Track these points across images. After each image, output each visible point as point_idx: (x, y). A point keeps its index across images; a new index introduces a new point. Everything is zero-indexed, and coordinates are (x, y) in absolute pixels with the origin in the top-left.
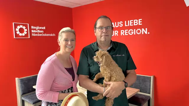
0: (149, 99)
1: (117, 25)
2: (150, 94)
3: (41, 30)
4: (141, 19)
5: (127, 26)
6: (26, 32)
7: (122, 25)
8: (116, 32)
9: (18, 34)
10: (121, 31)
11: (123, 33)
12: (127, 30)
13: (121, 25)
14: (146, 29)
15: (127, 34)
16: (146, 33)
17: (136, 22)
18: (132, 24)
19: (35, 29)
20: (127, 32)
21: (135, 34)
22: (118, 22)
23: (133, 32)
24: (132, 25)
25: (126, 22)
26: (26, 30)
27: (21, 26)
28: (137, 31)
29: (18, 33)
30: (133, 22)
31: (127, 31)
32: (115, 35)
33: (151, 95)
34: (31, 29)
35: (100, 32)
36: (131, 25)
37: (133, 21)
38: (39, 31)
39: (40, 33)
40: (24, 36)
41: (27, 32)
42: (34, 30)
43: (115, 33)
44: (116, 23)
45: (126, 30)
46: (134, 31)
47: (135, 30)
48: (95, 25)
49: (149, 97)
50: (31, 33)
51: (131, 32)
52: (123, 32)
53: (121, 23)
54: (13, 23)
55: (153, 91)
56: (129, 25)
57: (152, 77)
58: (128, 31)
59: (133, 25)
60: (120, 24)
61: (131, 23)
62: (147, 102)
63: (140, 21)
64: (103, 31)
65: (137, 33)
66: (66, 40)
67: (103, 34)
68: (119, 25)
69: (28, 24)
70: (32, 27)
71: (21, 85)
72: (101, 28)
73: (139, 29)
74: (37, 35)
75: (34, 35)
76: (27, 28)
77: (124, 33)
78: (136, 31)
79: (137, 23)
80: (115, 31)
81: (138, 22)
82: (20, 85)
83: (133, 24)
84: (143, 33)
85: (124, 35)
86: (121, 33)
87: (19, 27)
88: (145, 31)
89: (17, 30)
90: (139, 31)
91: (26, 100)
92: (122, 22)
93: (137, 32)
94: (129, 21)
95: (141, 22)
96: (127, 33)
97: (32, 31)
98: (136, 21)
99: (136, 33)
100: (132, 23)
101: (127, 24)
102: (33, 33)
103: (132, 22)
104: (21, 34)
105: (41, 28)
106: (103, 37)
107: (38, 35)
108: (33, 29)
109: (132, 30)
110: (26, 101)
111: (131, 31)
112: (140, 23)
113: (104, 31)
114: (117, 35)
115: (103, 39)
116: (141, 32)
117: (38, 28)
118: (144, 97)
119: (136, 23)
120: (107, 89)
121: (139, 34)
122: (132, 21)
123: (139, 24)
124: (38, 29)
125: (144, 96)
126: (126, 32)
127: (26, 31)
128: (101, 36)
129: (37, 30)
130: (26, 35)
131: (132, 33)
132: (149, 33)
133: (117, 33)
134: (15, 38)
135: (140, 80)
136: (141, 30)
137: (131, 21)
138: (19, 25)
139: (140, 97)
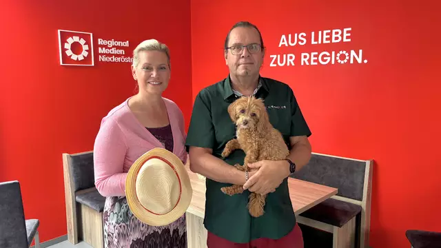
0: (358, 211)
1: (293, 42)
2: (361, 200)
3: (118, 48)
4: (350, 29)
5: (316, 43)
6: (87, 53)
7: (305, 40)
8: (291, 58)
9: (68, 55)
10: (303, 55)
11: (306, 60)
12: (316, 53)
13: (302, 41)
14: (361, 51)
15: (316, 63)
16: (359, 60)
17: (337, 36)
18: (327, 39)
19: (106, 47)
20: (316, 58)
21: (333, 62)
22: (296, 35)
23: (330, 58)
24: (329, 42)
25: (313, 33)
26: (85, 48)
27: (76, 39)
28: (338, 55)
29: (69, 53)
30: (330, 34)
31: (315, 56)
32: (288, 64)
33: (363, 203)
34: (96, 46)
35: (235, 57)
36: (325, 42)
37: (331, 32)
38: (114, 51)
39: (117, 56)
40: (82, 62)
41: (89, 51)
42: (104, 49)
43: (289, 60)
44: (290, 36)
45: (313, 54)
46: (331, 56)
47: (333, 53)
48: (227, 41)
49: (360, 207)
50: (97, 54)
51: (325, 58)
52: (305, 57)
53: (302, 36)
54: (59, 31)
55: (368, 195)
56: (320, 42)
57: (368, 163)
58: (317, 56)
59: (331, 41)
60: (301, 39)
61: (325, 37)
62: (354, 218)
63: (348, 32)
64: (241, 55)
65: (339, 61)
66: (148, 68)
67: (242, 61)
68: (299, 40)
69: (91, 34)
70: (100, 41)
71: (75, 171)
72: (238, 48)
73: (344, 52)
74: (110, 59)
75: (104, 59)
76: (88, 43)
77: (309, 61)
78: (336, 56)
79: (340, 38)
80: (289, 55)
81: (342, 35)
82: (72, 168)
83: (330, 39)
84: (352, 62)
85: (307, 64)
86: (303, 59)
87: (70, 41)
88: (357, 57)
89: (68, 46)
90: (343, 57)
91: (84, 202)
92: (305, 35)
93: (338, 58)
94: (320, 32)
95: (349, 35)
96: (315, 61)
97: (100, 50)
98: (337, 33)
99: (336, 61)
100: (329, 36)
101: (316, 39)
102: (102, 54)
103: (327, 34)
104: (74, 57)
105: (118, 43)
106: (241, 67)
107: (112, 59)
108: (102, 46)
109: (328, 54)
110: (85, 205)
111: (325, 56)
112: (347, 37)
113: (243, 55)
114: (293, 64)
115: (241, 71)
116: (347, 58)
117: (112, 43)
118: (348, 208)
119: (337, 38)
120: (251, 175)
121: (342, 62)
122: (329, 31)
123: (345, 40)
124: (114, 47)
125: (346, 205)
126: (313, 58)
127: (87, 51)
128: (238, 65)
129: (111, 48)
130: (87, 59)
131: (326, 60)
132: (366, 61)
133: (292, 61)
134: (61, 64)
135: (339, 169)
136: (347, 54)
137: (325, 32)
138: (72, 35)
139: (337, 206)
